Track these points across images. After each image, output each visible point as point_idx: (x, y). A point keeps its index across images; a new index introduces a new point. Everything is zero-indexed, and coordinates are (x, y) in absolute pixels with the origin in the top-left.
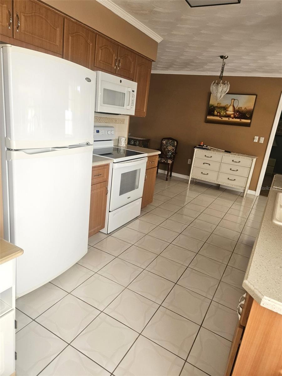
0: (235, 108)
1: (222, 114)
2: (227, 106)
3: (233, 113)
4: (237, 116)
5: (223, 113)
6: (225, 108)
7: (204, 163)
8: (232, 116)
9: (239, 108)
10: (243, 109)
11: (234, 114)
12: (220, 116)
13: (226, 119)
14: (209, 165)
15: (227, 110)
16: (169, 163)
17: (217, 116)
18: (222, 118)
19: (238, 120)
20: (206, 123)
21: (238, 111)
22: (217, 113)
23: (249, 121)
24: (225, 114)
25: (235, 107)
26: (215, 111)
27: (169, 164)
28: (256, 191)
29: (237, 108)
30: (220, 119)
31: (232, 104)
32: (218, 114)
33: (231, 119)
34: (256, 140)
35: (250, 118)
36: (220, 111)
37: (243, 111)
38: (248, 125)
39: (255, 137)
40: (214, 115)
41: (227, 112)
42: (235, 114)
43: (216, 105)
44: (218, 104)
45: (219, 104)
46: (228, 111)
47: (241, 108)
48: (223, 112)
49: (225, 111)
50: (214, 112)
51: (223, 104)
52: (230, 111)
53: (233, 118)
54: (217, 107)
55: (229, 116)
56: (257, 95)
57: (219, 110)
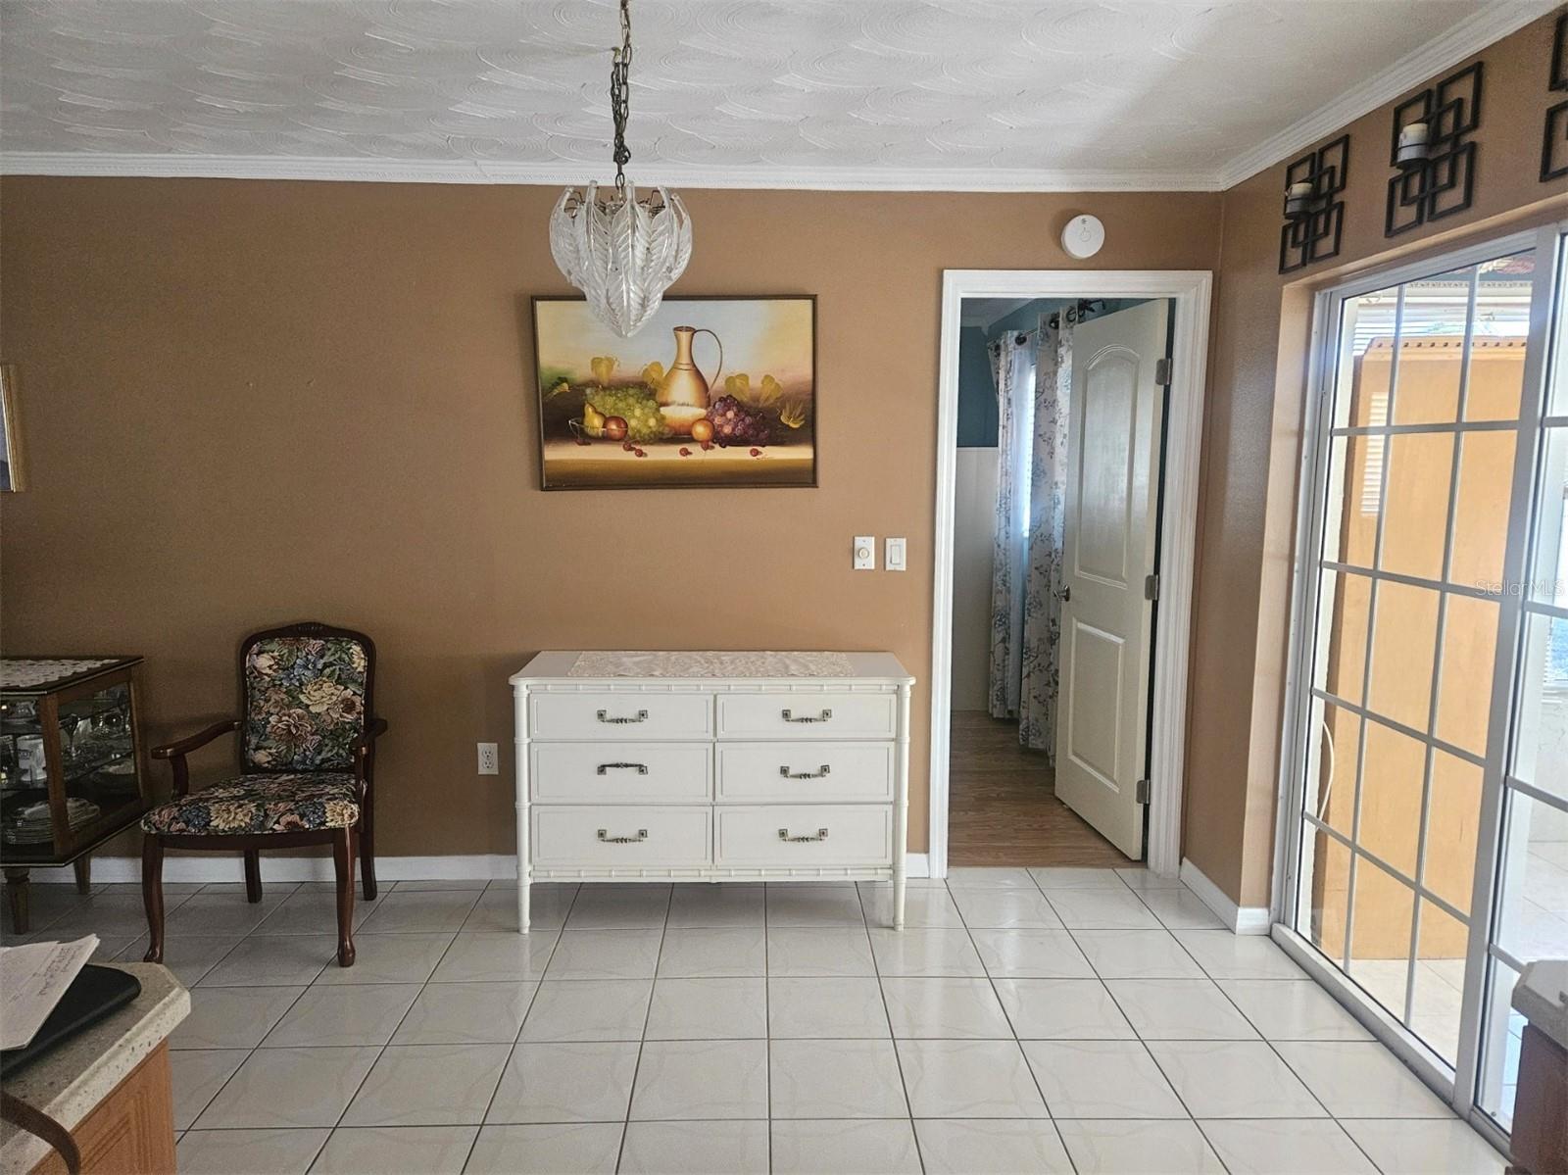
0: (709, 381)
1: (633, 423)
2: (654, 375)
3: (702, 412)
4: (727, 430)
5: (639, 418)
6: (647, 390)
7: (602, 769)
8: (701, 431)
9: (729, 380)
10: (755, 383)
11: (707, 420)
12: (628, 440)
13: (666, 455)
14: (641, 769)
15: (660, 399)
16: (334, 830)
17: (606, 439)
18: (641, 454)
19: (740, 455)
20: (542, 490)
21: (728, 401)
22: (606, 421)
23: (801, 454)
24: (652, 422)
25: (708, 374)
26: (589, 410)
27: (338, 832)
28: (927, 851)
29: (721, 383)
30: (631, 456)
31: (685, 359)
32: (613, 426)
33: (698, 455)
34: (866, 561)
35: (807, 434)
36: (621, 405)
37: (756, 399)
38: (804, 477)
39: (859, 542)
40: (586, 439)
41: (662, 409)
42: (718, 420)
43: (582, 372)
44: (596, 362)
45: (603, 369)
46: (665, 404)
47: (744, 377)
48: (638, 412)
49: (651, 403)
50: (583, 415)
51: (630, 364)
52: (683, 405)
53: (706, 447)
54: (594, 384)
55: (680, 436)
56: (814, 298)
57: (610, 400)
